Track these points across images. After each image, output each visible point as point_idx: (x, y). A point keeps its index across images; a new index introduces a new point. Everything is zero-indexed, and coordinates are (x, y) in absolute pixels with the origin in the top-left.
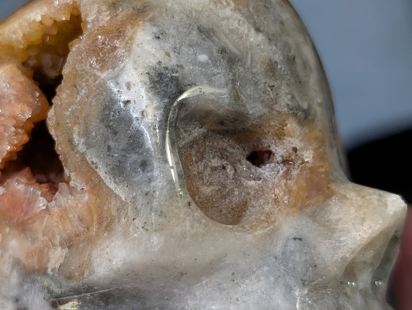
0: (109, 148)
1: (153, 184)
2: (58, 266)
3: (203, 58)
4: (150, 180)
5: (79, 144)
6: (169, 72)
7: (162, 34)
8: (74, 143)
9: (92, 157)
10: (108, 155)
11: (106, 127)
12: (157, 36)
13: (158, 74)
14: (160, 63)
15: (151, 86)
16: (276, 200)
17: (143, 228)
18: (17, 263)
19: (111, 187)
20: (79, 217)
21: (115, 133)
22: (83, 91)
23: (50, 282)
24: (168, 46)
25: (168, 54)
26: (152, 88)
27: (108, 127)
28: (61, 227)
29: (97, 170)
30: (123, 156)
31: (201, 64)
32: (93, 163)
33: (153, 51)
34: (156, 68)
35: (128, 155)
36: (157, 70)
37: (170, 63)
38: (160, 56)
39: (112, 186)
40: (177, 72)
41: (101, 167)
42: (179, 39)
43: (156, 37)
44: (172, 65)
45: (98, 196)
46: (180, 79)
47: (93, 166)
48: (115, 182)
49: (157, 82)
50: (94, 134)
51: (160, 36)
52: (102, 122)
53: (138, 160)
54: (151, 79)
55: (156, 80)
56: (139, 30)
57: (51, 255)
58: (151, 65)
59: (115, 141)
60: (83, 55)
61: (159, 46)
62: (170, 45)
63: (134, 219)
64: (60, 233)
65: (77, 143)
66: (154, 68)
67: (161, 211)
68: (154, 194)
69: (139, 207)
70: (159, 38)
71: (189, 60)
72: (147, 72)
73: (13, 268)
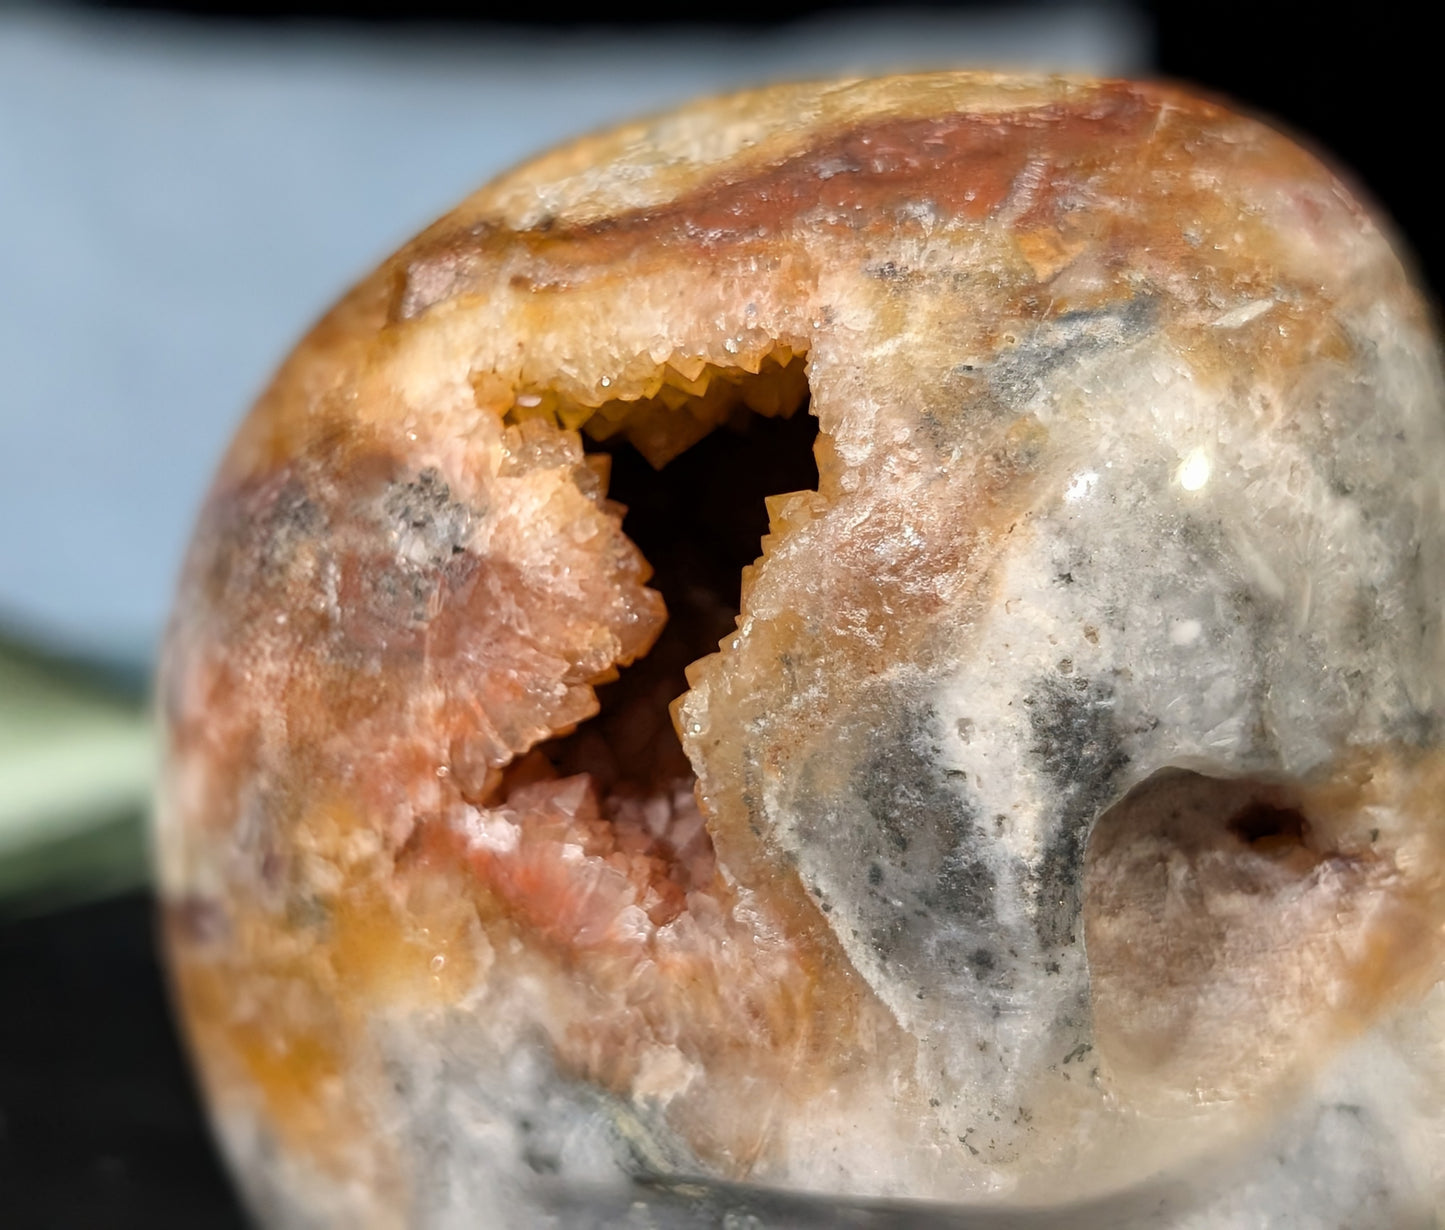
0: (876, 876)
1: (1005, 1026)
2: (667, 1097)
3: (1188, 631)
4: (997, 1012)
5: (776, 824)
6: (1089, 697)
7: (1080, 564)
8: (763, 814)
9: (815, 874)
10: (871, 893)
11: (875, 814)
12: (1065, 573)
13: (1059, 705)
14: (1065, 664)
15: (1036, 744)
16: (1304, 991)
17: (963, 1140)
18: (534, 1035)
19: (867, 975)
20: (749, 1003)
21: (903, 844)
22: (813, 692)
23: (641, 1130)
24: (1092, 606)
25: (1091, 634)
26: (1036, 751)
27: (881, 815)
28: (688, 1007)
29: (827, 915)
30: (919, 913)
31: (1181, 654)
32: (818, 893)
33: (1050, 626)
34: (1053, 683)
35: (934, 917)
36: (1055, 689)
37: (1095, 665)
38: (1070, 640)
39: (872, 975)
40: (1110, 694)
41: (841, 913)
42: (1125, 580)
43: (1062, 577)
44: (1099, 670)
45: (820, 979)
46: (1118, 713)
47: (819, 903)
48: (882, 969)
49: (1051, 729)
50: (831, 818)
51: (1073, 573)
52: (866, 797)
53: (967, 944)
54: (1036, 719)
55: (1052, 723)
56: (1012, 550)
57: (647, 1057)
58: (1040, 672)
59: (899, 863)
60: (824, 584)
61: (1066, 608)
62: (1100, 604)
63: (935, 1103)
64: (681, 1015)
65: (772, 819)
66: (1048, 684)
67: (1021, 1109)
68: (1006, 1056)
69: (954, 1073)
70: (1068, 578)
71: (1149, 650)
72: (1026, 696)
73: (521, 1040)
